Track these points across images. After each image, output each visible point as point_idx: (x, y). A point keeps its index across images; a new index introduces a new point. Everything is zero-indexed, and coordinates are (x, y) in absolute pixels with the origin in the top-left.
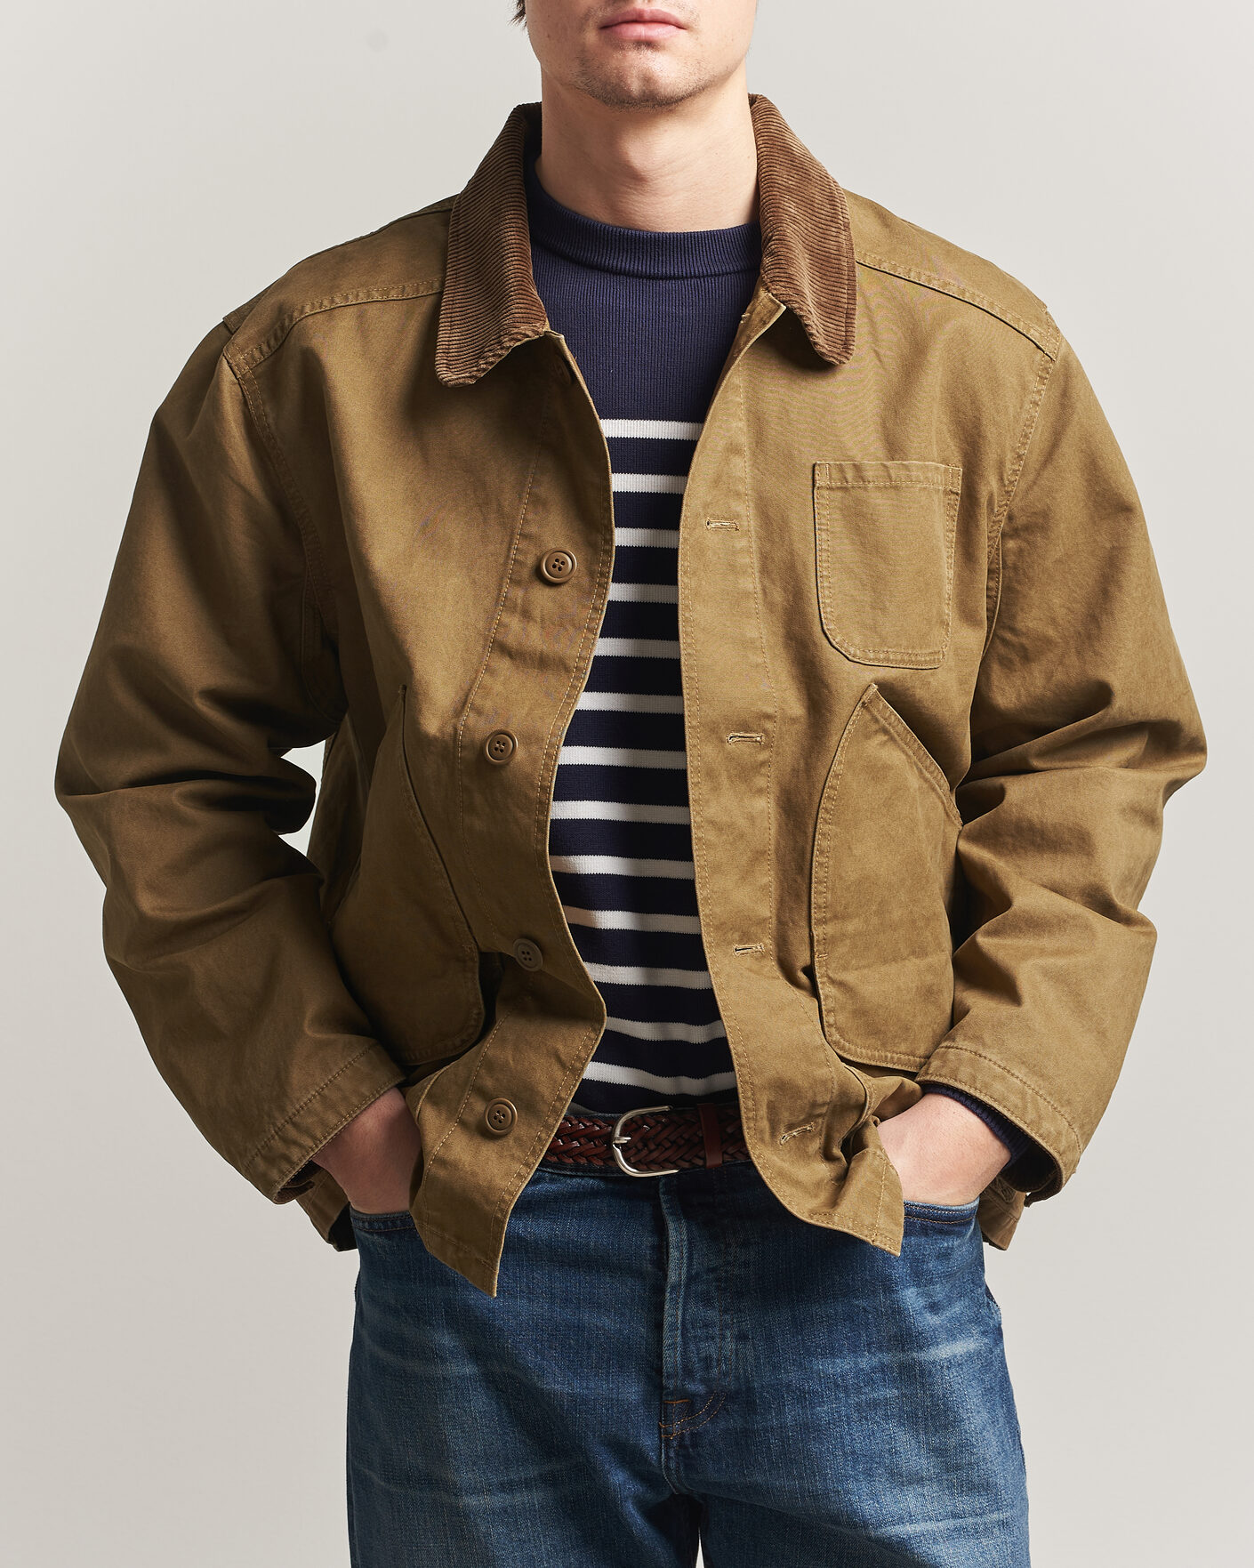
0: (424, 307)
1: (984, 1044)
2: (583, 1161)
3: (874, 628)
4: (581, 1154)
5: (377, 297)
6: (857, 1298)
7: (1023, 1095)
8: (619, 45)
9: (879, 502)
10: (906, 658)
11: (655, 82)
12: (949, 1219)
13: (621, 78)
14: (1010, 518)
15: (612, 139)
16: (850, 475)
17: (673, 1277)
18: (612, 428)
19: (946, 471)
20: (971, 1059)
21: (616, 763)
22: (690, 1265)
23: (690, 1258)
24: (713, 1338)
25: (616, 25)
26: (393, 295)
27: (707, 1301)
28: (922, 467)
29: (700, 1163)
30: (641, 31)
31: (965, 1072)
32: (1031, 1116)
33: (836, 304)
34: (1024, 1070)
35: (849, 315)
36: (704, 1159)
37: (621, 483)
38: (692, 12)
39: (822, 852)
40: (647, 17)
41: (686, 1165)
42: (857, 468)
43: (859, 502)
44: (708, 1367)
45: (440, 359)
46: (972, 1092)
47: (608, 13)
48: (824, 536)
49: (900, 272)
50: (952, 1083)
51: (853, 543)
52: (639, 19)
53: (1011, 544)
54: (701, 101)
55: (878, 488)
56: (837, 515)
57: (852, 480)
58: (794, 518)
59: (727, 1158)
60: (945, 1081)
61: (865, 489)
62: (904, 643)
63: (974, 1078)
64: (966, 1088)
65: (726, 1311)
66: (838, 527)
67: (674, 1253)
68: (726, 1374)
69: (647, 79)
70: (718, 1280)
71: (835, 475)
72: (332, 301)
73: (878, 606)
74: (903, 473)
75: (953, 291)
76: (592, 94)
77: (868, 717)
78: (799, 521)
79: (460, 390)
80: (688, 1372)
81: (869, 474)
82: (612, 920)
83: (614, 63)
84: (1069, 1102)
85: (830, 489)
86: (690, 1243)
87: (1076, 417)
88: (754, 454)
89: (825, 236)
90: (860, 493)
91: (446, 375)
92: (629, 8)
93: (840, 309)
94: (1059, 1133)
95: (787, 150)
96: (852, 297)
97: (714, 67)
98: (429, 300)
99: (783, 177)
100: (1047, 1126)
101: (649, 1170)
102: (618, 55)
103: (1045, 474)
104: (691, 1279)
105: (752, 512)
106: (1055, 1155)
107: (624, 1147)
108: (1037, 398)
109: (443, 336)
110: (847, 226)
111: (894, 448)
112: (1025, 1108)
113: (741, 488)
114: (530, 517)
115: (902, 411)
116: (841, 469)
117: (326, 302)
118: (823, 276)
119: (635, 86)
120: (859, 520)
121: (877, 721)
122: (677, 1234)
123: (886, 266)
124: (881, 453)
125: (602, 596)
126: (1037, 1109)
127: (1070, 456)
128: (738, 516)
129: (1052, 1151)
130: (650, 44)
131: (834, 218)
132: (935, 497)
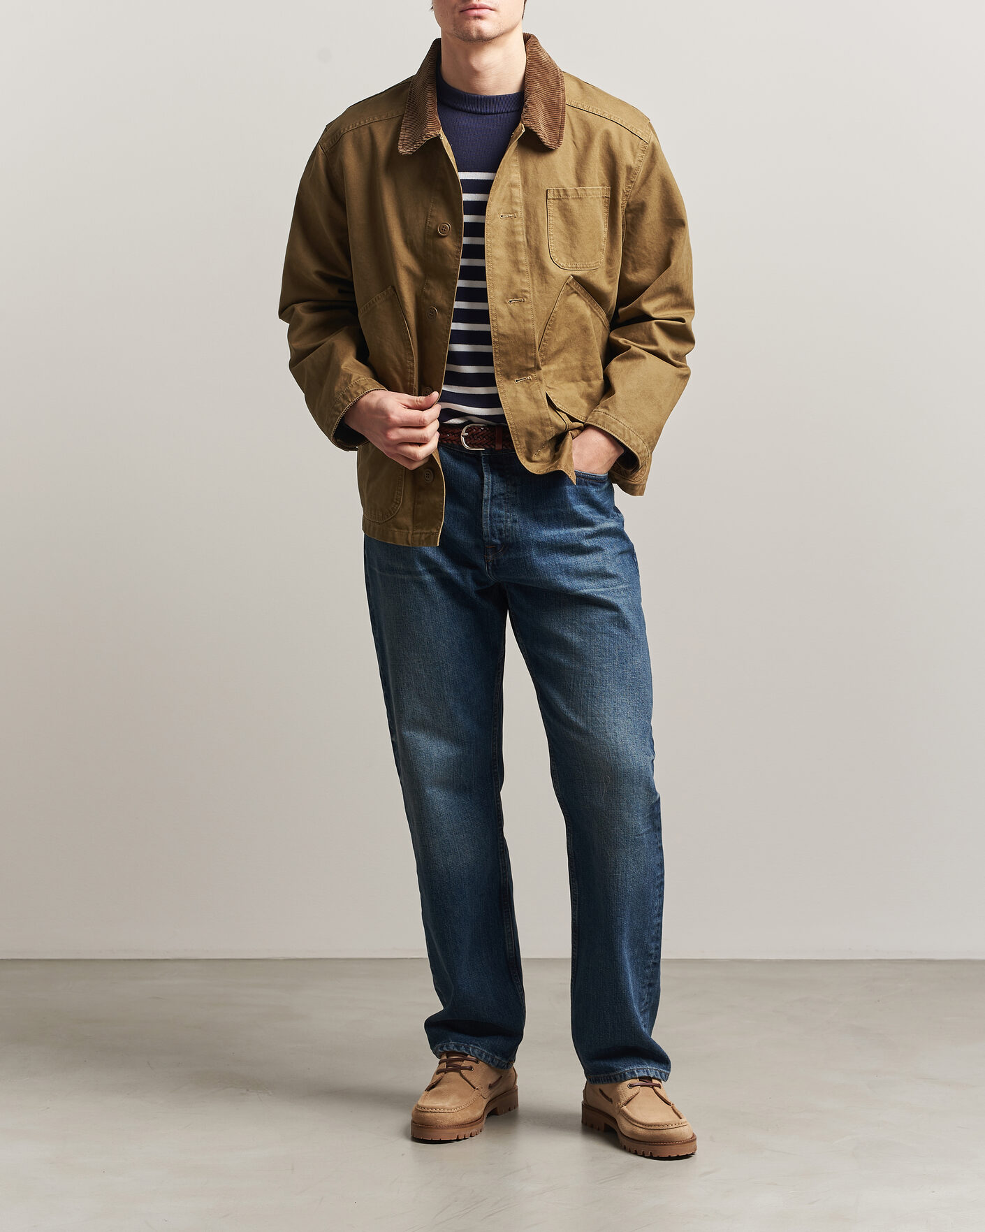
0: (395, 121)
1: (608, 410)
2: (450, 442)
3: (571, 255)
4: (450, 439)
5: (377, 119)
6: (559, 508)
7: (624, 430)
8: (468, 18)
9: (573, 204)
10: (585, 266)
11: (482, 32)
12: (595, 479)
13: (469, 31)
14: (628, 205)
15: (467, 56)
16: (562, 194)
17: (485, 496)
18: (462, 176)
19: (603, 189)
20: (603, 416)
21: (463, 286)
22: (492, 492)
23: (492, 489)
24: (502, 522)
25: (467, 10)
26: (383, 118)
27: (500, 506)
28: (591, 189)
29: (493, 447)
30: (476, 12)
31: (600, 420)
32: (627, 438)
33: (556, 124)
34: (624, 420)
35: (562, 128)
36: (495, 446)
37: (466, 197)
38: (496, 4)
39: (545, 340)
40: (478, 7)
41: (488, 447)
42: (565, 191)
43: (565, 204)
44: (501, 534)
45: (400, 144)
46: (603, 428)
47: (462, 6)
48: (551, 218)
49: (586, 108)
50: (595, 425)
51: (563, 220)
52: (475, 8)
53: (629, 215)
54: (502, 39)
55: (573, 199)
56: (557, 210)
57: (562, 197)
58: (539, 212)
59: (504, 447)
60: (592, 424)
61: (568, 199)
62: (584, 260)
63: (604, 423)
64: (600, 427)
65: (508, 511)
66: (557, 215)
67: (486, 487)
68: (508, 536)
69: (479, 31)
70: (505, 499)
71: (556, 193)
72: (360, 123)
73: (573, 246)
74: (583, 192)
75: (607, 116)
76: (459, 37)
77: (569, 288)
78: (541, 213)
79: (407, 156)
80: (493, 535)
81: (569, 193)
82: (460, 348)
83: (466, 25)
84: (643, 433)
85: (554, 199)
86: (492, 483)
87: (656, 166)
88: (523, 187)
89: (553, 96)
90: (566, 201)
91: (402, 151)
92: (471, 4)
93: (556, 126)
94: (638, 445)
95: (539, 60)
96: (563, 121)
97: (507, 25)
98: (398, 119)
99: (535, 72)
100: (634, 442)
101: (474, 447)
102: (467, 22)
103: (642, 188)
104: (493, 497)
105: (523, 210)
106: (637, 454)
107: (465, 437)
108: (641, 159)
109: (402, 134)
110: (563, 90)
111: (580, 181)
112: (624, 435)
113: (518, 201)
114: (434, 208)
115: (583, 166)
116: (558, 191)
117: (357, 124)
118: (550, 112)
119: (474, 34)
120: (565, 212)
121: (572, 289)
122: (488, 478)
123: (580, 106)
124: (575, 183)
125: (461, 242)
126: (630, 436)
127: (655, 183)
128: (516, 212)
129: (635, 452)
130: (480, 17)
131: (558, 87)
132: (597, 201)
